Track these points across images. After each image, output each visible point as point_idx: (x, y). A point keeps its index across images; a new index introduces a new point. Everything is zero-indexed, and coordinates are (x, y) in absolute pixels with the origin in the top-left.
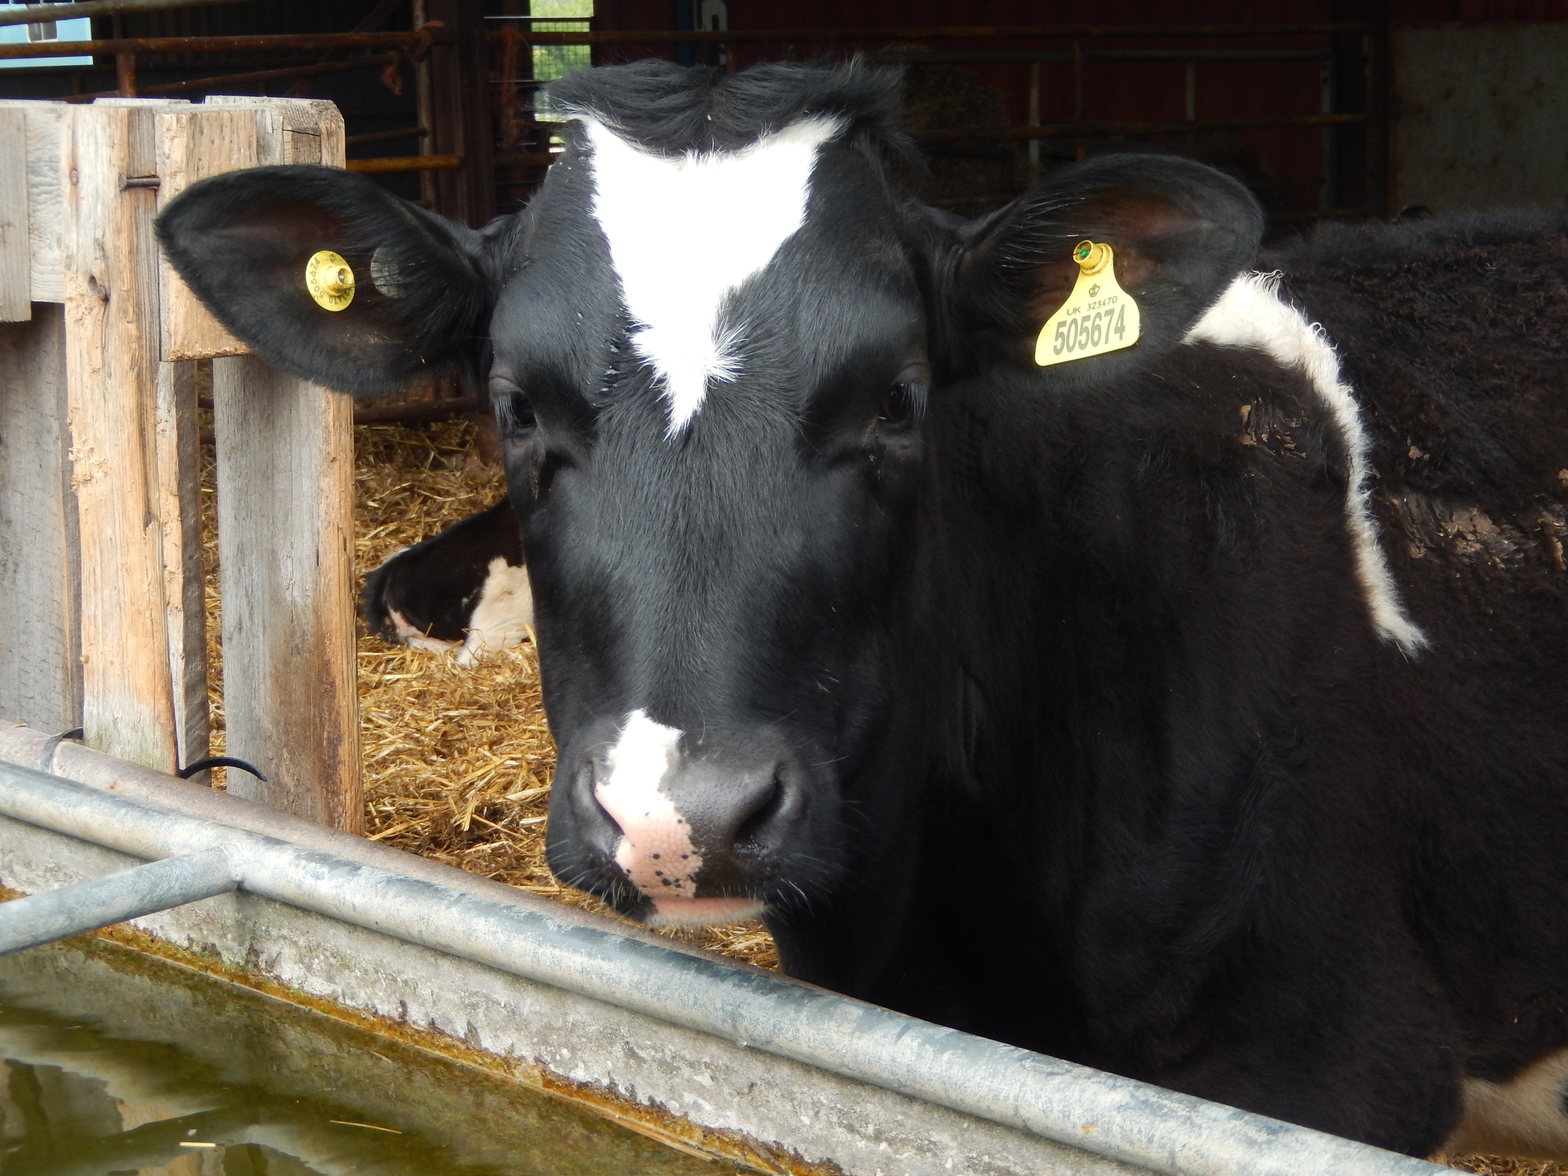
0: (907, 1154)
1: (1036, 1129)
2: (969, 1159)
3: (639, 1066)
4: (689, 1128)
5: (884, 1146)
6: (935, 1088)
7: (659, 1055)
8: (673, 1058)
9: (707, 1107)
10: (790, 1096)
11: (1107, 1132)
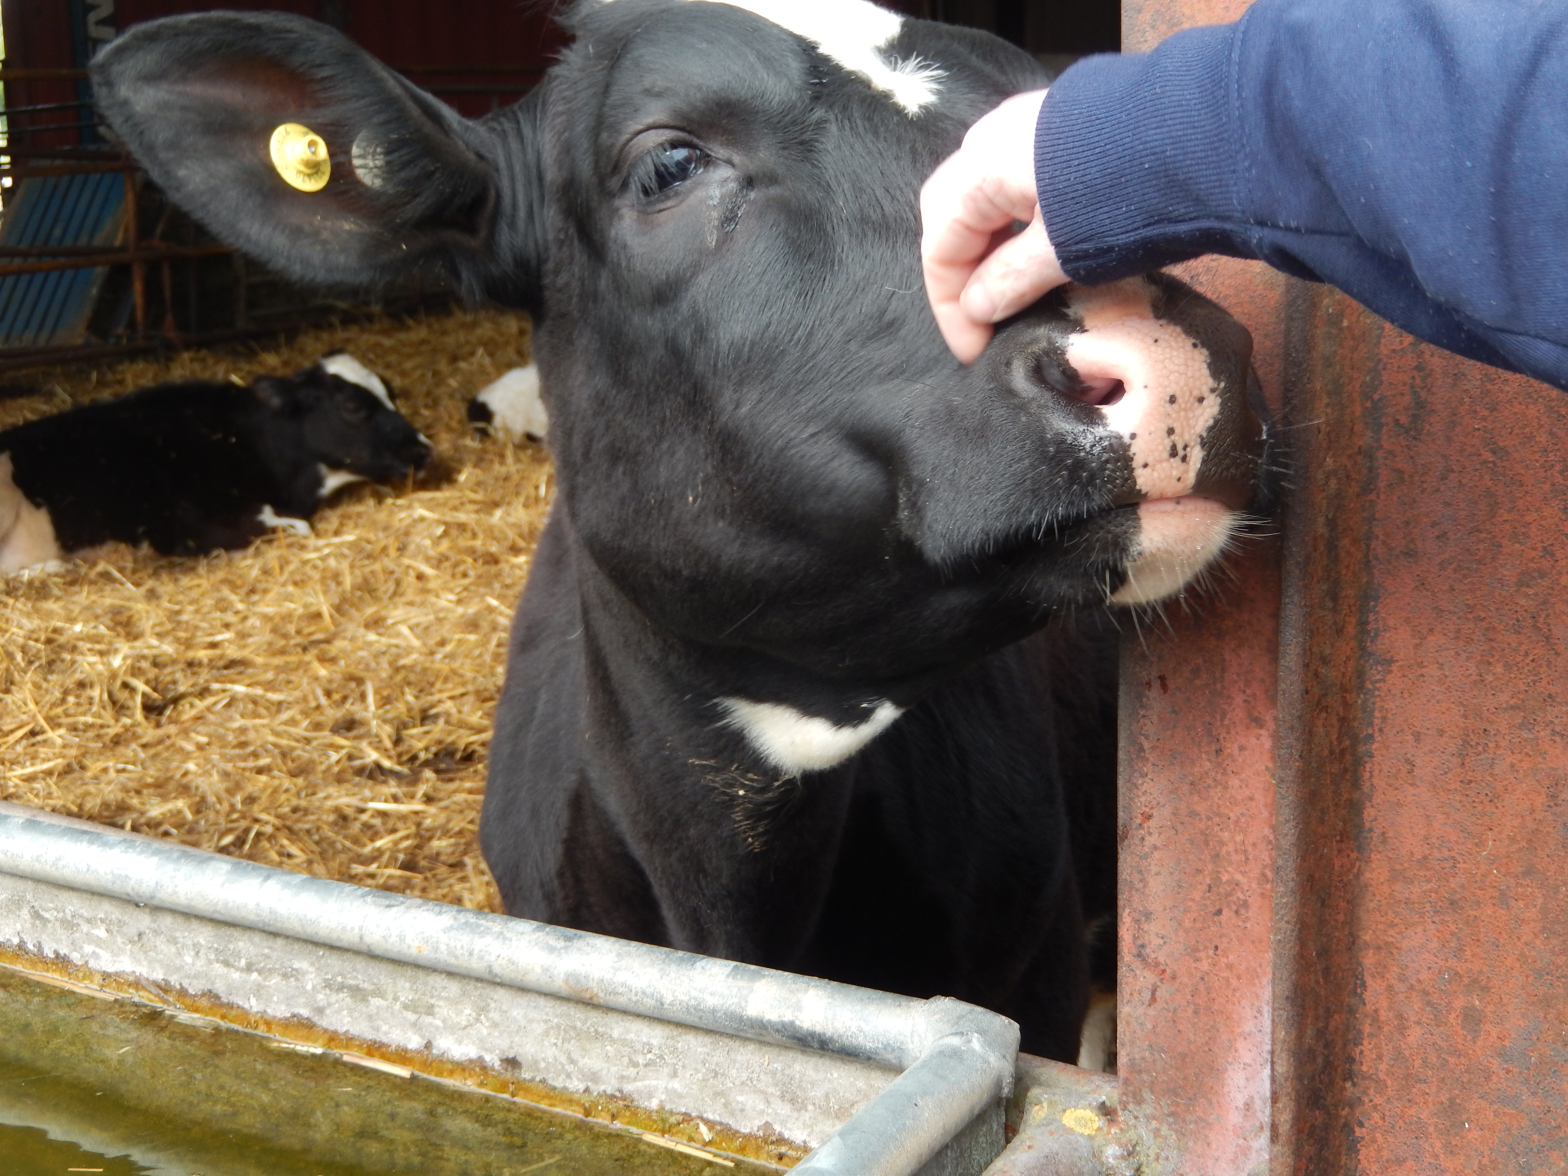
0: (275, 981)
1: (378, 952)
2: (326, 980)
3: (44, 925)
4: (89, 974)
5: (255, 975)
6: (293, 925)
7: (61, 915)
8: (73, 916)
9: (105, 955)
10: (173, 941)
11: (436, 949)
